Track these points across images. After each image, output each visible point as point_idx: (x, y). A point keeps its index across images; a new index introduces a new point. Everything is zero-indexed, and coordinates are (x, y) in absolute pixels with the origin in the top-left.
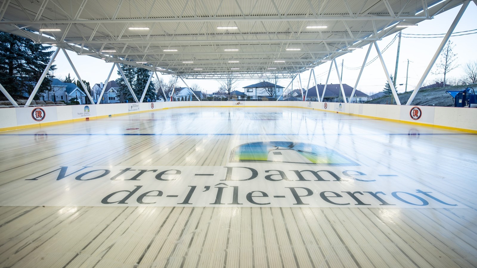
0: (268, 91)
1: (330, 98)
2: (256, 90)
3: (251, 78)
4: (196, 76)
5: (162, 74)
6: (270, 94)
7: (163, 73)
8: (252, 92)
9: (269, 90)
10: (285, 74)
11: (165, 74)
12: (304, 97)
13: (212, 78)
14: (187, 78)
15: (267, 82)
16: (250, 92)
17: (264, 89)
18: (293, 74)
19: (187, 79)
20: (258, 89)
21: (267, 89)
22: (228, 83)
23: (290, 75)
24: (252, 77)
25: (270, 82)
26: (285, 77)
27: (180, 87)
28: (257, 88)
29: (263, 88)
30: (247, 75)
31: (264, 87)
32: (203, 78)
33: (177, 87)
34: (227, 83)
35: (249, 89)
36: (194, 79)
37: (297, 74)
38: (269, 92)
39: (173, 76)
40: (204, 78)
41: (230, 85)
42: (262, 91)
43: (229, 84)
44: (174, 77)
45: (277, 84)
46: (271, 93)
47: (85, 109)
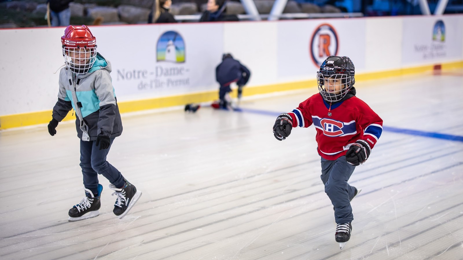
47: (435, 32)
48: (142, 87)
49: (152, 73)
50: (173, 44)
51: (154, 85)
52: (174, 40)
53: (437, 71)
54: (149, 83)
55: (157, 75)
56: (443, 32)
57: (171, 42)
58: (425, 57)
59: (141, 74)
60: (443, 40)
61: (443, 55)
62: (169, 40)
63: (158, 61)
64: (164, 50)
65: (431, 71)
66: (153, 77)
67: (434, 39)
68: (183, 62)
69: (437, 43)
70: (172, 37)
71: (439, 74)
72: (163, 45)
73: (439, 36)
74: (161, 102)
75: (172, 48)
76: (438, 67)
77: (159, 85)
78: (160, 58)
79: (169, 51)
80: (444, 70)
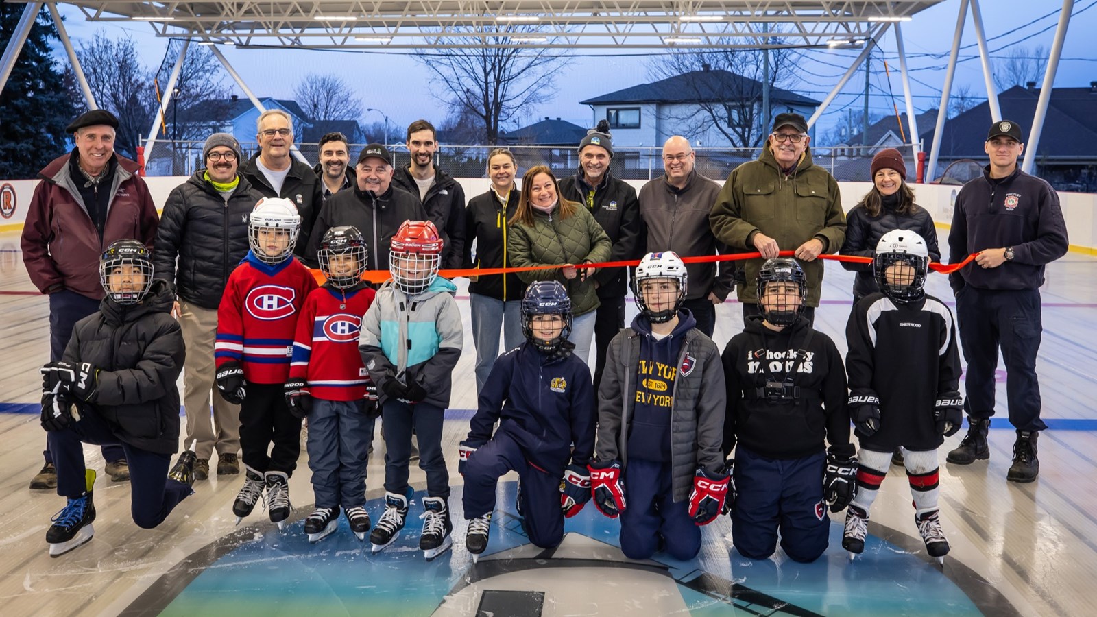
0: (724, 126)
1: (1083, 167)
2: (659, 118)
3: (617, 46)
4: (298, 31)
5: (89, 19)
6: (735, 137)
7: (92, 13)
8: (638, 126)
9: (730, 119)
10: (809, 27)
11: (104, 15)
12: (924, 159)
13: (388, 46)
14: (244, 40)
15: (721, 73)
16: (624, 126)
17: (705, 114)
18: (858, 26)
19: (246, 46)
20: (667, 110)
21: (720, 110)
22: (487, 75)
23: (842, 30)
24: (620, 40)
25: (738, 73)
26: (812, 40)
27: (235, 97)
28: (662, 103)
29: (693, 108)
30: (590, 28)
31: (705, 101)
32: (336, 46)
33: (213, 97)
34: (481, 75)
35: (618, 110)
36: (284, 47)
37: (887, 25)
38: (729, 131)
39: (160, 27)
40: (342, 46)
41: (498, 81)
42: (692, 122)
43: (491, 78)
44: (164, 34)
45: (775, 85)
46: (742, 136)
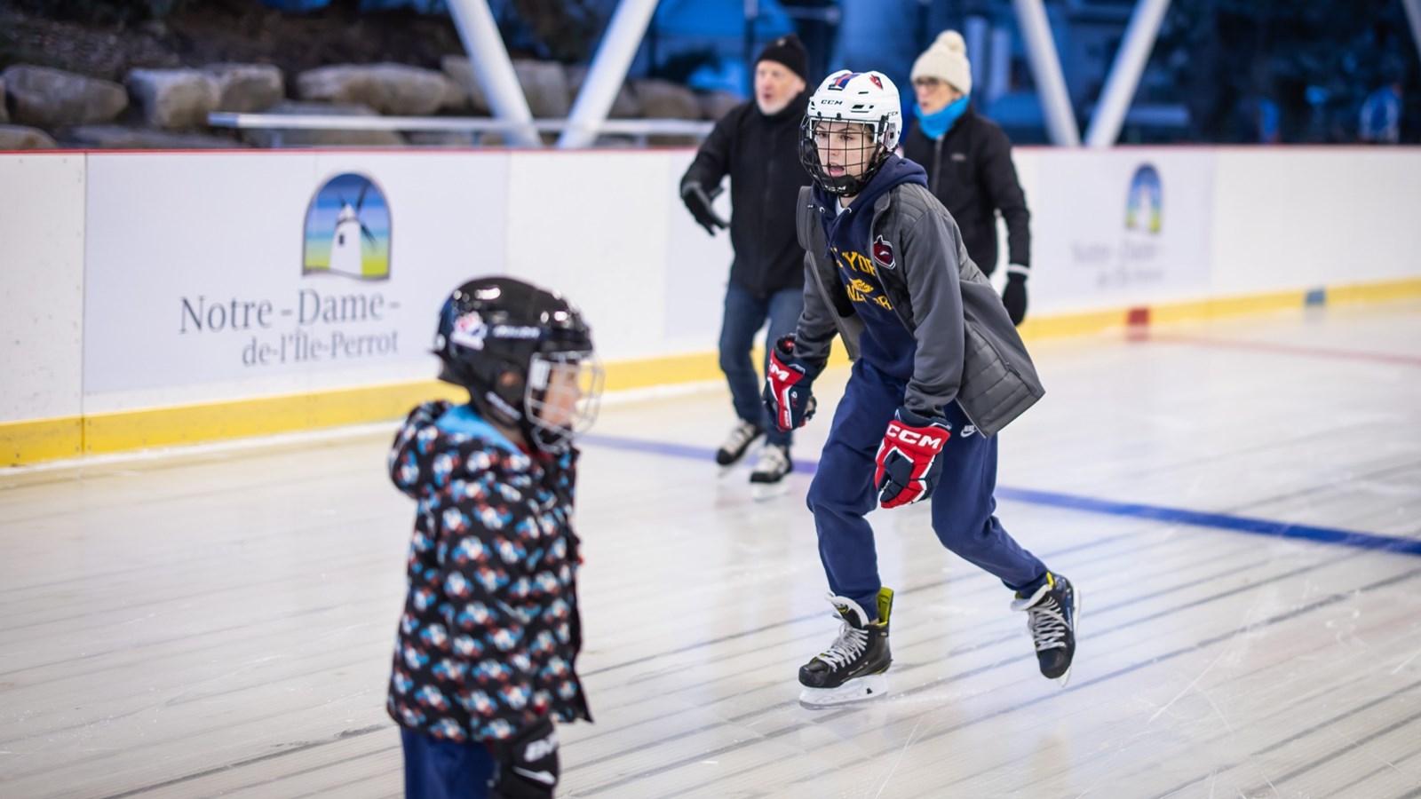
47: (1132, 203)
48: (254, 355)
49: (286, 313)
50: (356, 219)
51: (290, 350)
52: (359, 205)
53: (1138, 329)
54: (276, 344)
55: (302, 320)
56: (1157, 203)
57: (349, 211)
58: (1103, 281)
59: (253, 313)
60: (1155, 230)
61: (1154, 277)
62: (343, 204)
63: (307, 271)
64: (327, 236)
65: (1119, 328)
66: (290, 323)
67: (1130, 225)
68: (385, 277)
69: (1138, 238)
70: (354, 194)
71: (1140, 339)
72: (324, 221)
73: (1144, 216)
74: (310, 410)
75: (351, 230)
76: (1139, 317)
77: (306, 350)
78: (310, 263)
79: (342, 240)
80: (1156, 326)
